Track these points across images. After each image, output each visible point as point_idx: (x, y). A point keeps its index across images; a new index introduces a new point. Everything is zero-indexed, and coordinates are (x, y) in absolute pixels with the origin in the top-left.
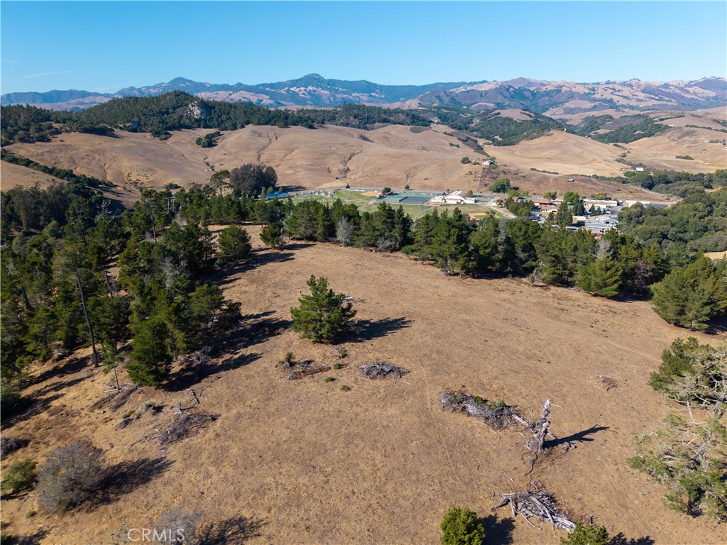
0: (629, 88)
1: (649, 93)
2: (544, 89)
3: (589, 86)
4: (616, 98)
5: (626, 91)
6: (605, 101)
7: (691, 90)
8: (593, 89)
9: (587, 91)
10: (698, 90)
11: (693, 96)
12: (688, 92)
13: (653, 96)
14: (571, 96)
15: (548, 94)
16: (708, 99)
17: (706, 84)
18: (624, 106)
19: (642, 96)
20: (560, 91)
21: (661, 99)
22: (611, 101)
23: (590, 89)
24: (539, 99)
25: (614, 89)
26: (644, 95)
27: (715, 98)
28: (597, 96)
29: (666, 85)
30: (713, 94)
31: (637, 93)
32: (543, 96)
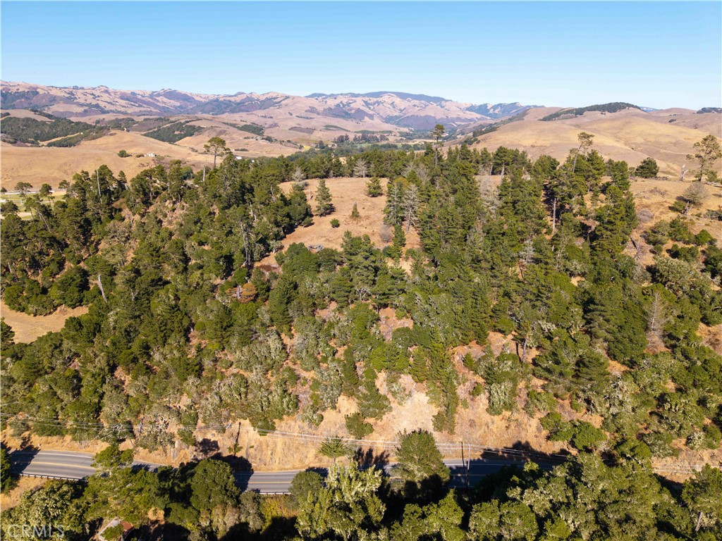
0: (107, 95)
1: (127, 99)
2: (14, 90)
3: (66, 90)
4: (102, 104)
5: (106, 97)
6: (90, 105)
7: (159, 99)
8: (71, 93)
9: (68, 96)
10: (165, 100)
11: (164, 105)
12: (158, 101)
13: (132, 103)
14: (54, 100)
15: (23, 95)
16: (176, 107)
17: (171, 94)
18: (113, 112)
19: (123, 102)
20: (38, 93)
21: (140, 106)
22: (97, 106)
23: (69, 93)
24: (13, 101)
25: (93, 94)
26: (124, 101)
27: (181, 107)
28: (82, 101)
29: (133, 93)
30: (178, 104)
31: (116, 100)
32: (18, 98)
